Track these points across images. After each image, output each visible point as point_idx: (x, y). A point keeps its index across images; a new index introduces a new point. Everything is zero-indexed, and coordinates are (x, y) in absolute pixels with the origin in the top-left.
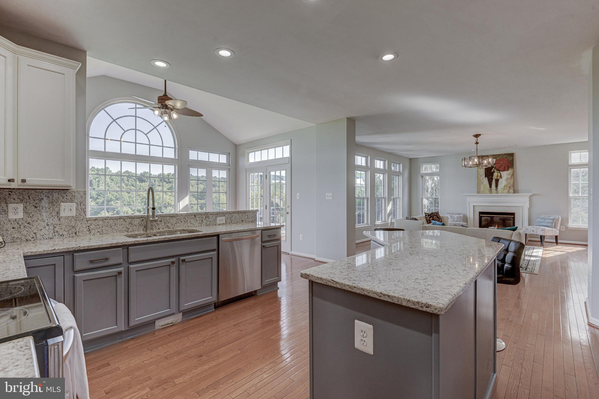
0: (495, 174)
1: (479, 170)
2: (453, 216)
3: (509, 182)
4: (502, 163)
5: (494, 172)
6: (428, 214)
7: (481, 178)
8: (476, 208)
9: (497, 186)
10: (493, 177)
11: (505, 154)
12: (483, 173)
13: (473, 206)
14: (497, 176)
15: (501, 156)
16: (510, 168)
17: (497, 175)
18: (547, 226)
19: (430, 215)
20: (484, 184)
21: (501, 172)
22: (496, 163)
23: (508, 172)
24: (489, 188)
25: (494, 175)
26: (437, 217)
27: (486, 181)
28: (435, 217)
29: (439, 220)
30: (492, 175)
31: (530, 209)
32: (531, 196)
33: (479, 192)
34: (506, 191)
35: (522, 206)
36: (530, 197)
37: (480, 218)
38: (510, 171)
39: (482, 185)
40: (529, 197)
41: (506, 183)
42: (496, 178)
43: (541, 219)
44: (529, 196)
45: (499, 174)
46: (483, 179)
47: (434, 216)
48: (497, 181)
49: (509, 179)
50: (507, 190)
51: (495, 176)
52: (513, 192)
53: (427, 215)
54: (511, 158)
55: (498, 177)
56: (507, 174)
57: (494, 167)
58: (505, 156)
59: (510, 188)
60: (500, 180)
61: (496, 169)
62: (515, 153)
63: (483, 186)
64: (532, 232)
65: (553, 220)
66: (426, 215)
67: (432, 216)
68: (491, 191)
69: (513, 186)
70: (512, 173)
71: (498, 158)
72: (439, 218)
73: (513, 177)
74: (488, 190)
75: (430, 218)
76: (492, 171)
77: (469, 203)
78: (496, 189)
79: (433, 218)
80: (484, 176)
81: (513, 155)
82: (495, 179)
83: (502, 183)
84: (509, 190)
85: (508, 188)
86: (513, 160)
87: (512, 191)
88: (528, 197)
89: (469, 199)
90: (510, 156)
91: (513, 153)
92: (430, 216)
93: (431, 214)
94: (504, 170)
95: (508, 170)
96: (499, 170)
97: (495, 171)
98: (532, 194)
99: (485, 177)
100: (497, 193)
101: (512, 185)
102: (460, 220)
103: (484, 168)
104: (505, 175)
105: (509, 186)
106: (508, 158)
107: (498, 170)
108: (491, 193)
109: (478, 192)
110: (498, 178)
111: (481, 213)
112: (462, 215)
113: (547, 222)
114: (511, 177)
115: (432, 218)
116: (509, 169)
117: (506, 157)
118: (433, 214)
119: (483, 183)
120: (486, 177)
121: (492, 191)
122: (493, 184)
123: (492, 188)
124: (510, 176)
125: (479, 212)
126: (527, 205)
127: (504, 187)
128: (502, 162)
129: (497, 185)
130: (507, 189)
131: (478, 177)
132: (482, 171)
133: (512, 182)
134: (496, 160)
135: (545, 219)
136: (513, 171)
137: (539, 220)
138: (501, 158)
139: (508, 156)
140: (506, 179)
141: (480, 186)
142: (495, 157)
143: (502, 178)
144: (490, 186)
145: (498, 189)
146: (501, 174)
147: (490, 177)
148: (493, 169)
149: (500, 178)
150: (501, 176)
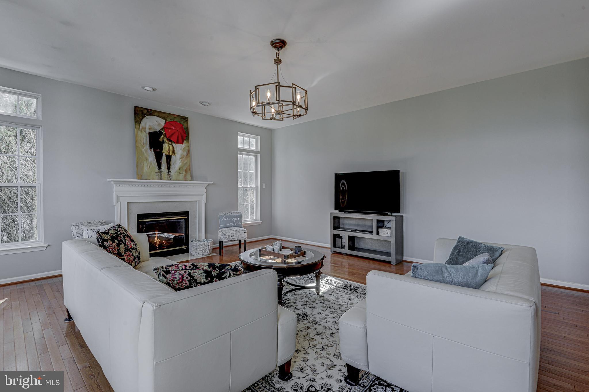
0: (166, 146)
1: (139, 132)
3: (185, 162)
4: (174, 129)
5: (163, 142)
7: (143, 150)
8: (132, 207)
9: (169, 167)
10: (162, 150)
11: (178, 116)
12: (146, 140)
13: (128, 203)
14: (169, 150)
15: (173, 117)
16: (185, 140)
17: (168, 147)
18: (238, 226)
20: (150, 161)
21: (173, 144)
22: (167, 128)
23: (183, 146)
25: (163, 147)
27: (151, 156)
30: (161, 148)
32: (209, 185)
33: (142, 176)
34: (182, 176)
35: (199, 201)
37: (138, 225)
38: (185, 145)
39: (145, 164)
40: (206, 186)
41: (181, 164)
42: (167, 154)
43: (227, 217)
45: (171, 146)
46: (146, 151)
48: (169, 158)
49: (184, 158)
50: (184, 175)
51: (165, 148)
52: (190, 180)
54: (185, 124)
55: (169, 152)
56: (181, 149)
57: (162, 133)
58: (177, 119)
59: (186, 171)
60: (173, 157)
61: (166, 137)
62: (189, 118)
63: (147, 166)
64: (231, 237)
65: (241, 217)
68: (161, 175)
69: (189, 169)
70: (187, 148)
71: (169, 120)
73: (189, 155)
74: (156, 174)
76: (161, 140)
77: (118, 198)
78: (168, 172)
80: (148, 146)
81: (187, 121)
82: (166, 155)
83: (177, 162)
84: (185, 176)
85: (184, 173)
86: (187, 128)
87: (189, 177)
90: (185, 121)
91: (187, 118)
94: (178, 142)
95: (182, 143)
96: (171, 141)
97: (165, 140)
99: (150, 148)
100: (170, 180)
101: (188, 167)
103: (148, 131)
104: (179, 148)
105: (184, 168)
106: (182, 123)
107: (168, 140)
108: (160, 179)
109: (140, 177)
110: (171, 154)
111: (140, 216)
116: (185, 142)
117: (179, 121)
119: (146, 159)
120: (152, 150)
121: (163, 175)
122: (162, 162)
123: (162, 170)
124: (185, 154)
125: (137, 215)
126: (204, 199)
127: (179, 169)
128: (174, 127)
129: (170, 165)
130: (183, 174)
131: (136, 147)
132: (145, 138)
133: (188, 164)
134: (165, 122)
135: (233, 217)
136: (189, 147)
137: (226, 219)
138: (172, 120)
139: (182, 121)
140: (181, 158)
141: (142, 165)
142: (163, 115)
143: (175, 154)
144: (160, 167)
145: (170, 172)
146: (174, 147)
147: (159, 150)
148: (162, 137)
149: (173, 154)
150: (174, 151)
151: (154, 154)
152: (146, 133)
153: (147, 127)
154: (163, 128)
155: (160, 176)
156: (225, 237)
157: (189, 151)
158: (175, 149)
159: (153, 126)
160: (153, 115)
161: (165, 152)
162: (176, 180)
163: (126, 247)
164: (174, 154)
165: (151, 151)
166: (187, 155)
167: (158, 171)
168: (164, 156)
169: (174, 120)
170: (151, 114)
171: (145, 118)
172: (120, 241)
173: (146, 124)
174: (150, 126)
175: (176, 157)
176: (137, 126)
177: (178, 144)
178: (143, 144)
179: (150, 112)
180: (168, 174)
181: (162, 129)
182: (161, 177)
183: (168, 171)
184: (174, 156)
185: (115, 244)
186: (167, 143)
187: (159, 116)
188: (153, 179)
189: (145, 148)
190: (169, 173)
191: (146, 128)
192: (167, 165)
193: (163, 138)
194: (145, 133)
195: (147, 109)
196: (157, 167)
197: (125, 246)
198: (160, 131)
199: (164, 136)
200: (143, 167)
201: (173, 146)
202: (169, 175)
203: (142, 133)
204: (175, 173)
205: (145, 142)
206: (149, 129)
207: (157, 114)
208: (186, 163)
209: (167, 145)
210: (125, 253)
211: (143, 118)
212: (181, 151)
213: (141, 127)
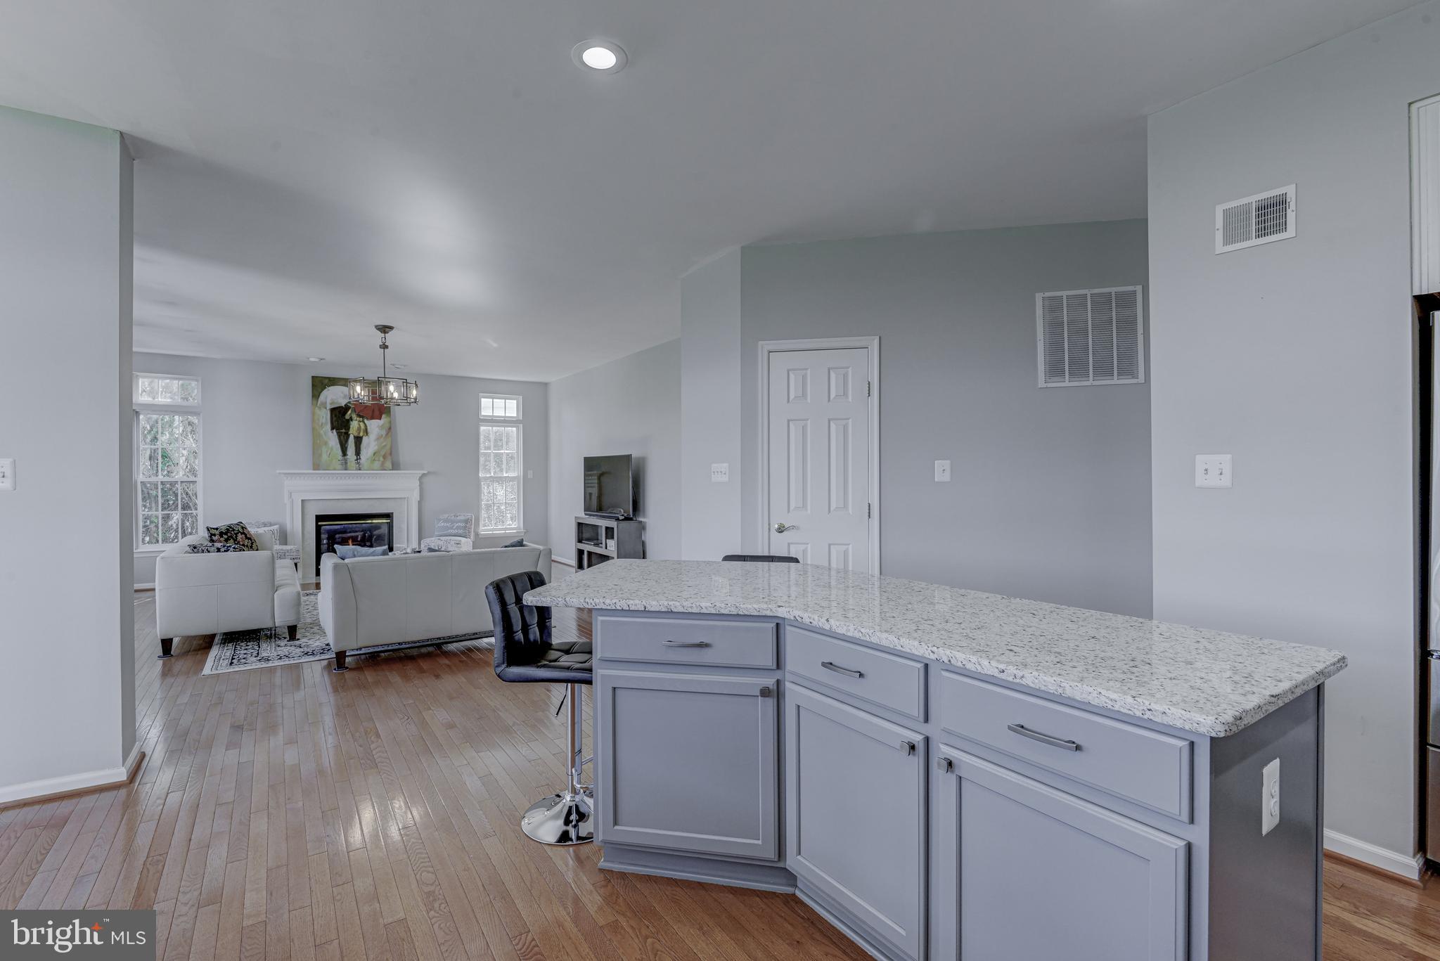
0: (354, 425)
1: (317, 410)
3: (384, 444)
5: (351, 419)
6: (217, 529)
7: (322, 432)
8: (308, 505)
9: (358, 452)
10: (349, 431)
12: (326, 419)
13: (302, 500)
14: (359, 429)
16: (384, 413)
19: (226, 534)
20: (330, 445)
21: (366, 421)
23: (381, 422)
24: (340, 458)
25: (351, 426)
26: (247, 538)
27: (332, 439)
28: (240, 536)
29: (252, 544)
30: (348, 429)
31: (420, 502)
32: (424, 475)
33: (318, 466)
34: (377, 464)
35: (408, 498)
36: (420, 479)
37: (318, 528)
38: (384, 419)
39: (324, 449)
40: (420, 477)
41: (376, 447)
42: (356, 434)
43: (446, 521)
44: (420, 475)
45: (362, 424)
47: (236, 534)
48: (358, 440)
49: (382, 439)
50: (380, 462)
51: (353, 428)
52: (391, 468)
53: (217, 532)
55: (359, 433)
56: (378, 426)
57: (350, 408)
59: (384, 457)
60: (365, 440)
61: (355, 413)
63: (327, 452)
65: (467, 521)
66: (215, 535)
67: (231, 537)
68: (346, 463)
69: (391, 454)
70: (388, 425)
73: (390, 434)
76: (347, 417)
77: (291, 493)
78: (357, 459)
80: (329, 426)
82: (354, 437)
84: (383, 464)
85: (382, 459)
87: (388, 464)
89: (291, 485)
93: (226, 529)
94: (372, 418)
95: (380, 419)
96: (362, 417)
97: (354, 416)
98: (425, 472)
99: (332, 429)
100: (360, 470)
101: (389, 452)
103: (329, 407)
104: (374, 425)
105: (383, 453)
107: (359, 416)
108: (346, 470)
109: (316, 467)
110: (361, 435)
111: (319, 518)
112: (276, 527)
113: (458, 528)
116: (383, 416)
118: (234, 530)
119: (326, 443)
120: (334, 431)
121: (349, 464)
122: (349, 447)
123: (348, 457)
124: (384, 433)
125: (316, 516)
126: (415, 496)
127: (374, 454)
129: (360, 450)
130: (379, 461)
131: (313, 429)
132: (325, 416)
133: (388, 447)
135: (453, 522)
136: (390, 422)
137: (442, 524)
140: (378, 439)
141: (321, 451)
143: (369, 434)
144: (344, 453)
145: (360, 459)
146: (367, 425)
147: (344, 431)
148: (349, 412)
149: (365, 434)
150: (366, 429)
151: (337, 437)
153: (329, 401)
155: (344, 466)
157: (390, 428)
158: (368, 428)
159: (336, 399)
160: (336, 385)
161: (353, 432)
162: (369, 470)
164: (367, 434)
165: (332, 433)
166: (387, 434)
167: (342, 458)
168: (352, 438)
170: (333, 384)
171: (326, 389)
173: (326, 398)
174: (332, 399)
176: (315, 402)
178: (322, 425)
179: (333, 381)
180: (356, 462)
182: (346, 467)
183: (357, 457)
184: (367, 437)
186: (356, 420)
187: (345, 385)
188: (335, 470)
190: (359, 461)
191: (326, 403)
192: (356, 450)
193: (350, 414)
194: (325, 410)
195: (329, 378)
196: (340, 453)
198: (346, 405)
199: (352, 411)
200: (321, 453)
201: (365, 423)
202: (358, 463)
203: (320, 410)
205: (324, 421)
206: (331, 404)
207: (342, 382)
208: (385, 446)
209: (356, 422)
211: (323, 390)
212: (377, 429)
213: (319, 402)
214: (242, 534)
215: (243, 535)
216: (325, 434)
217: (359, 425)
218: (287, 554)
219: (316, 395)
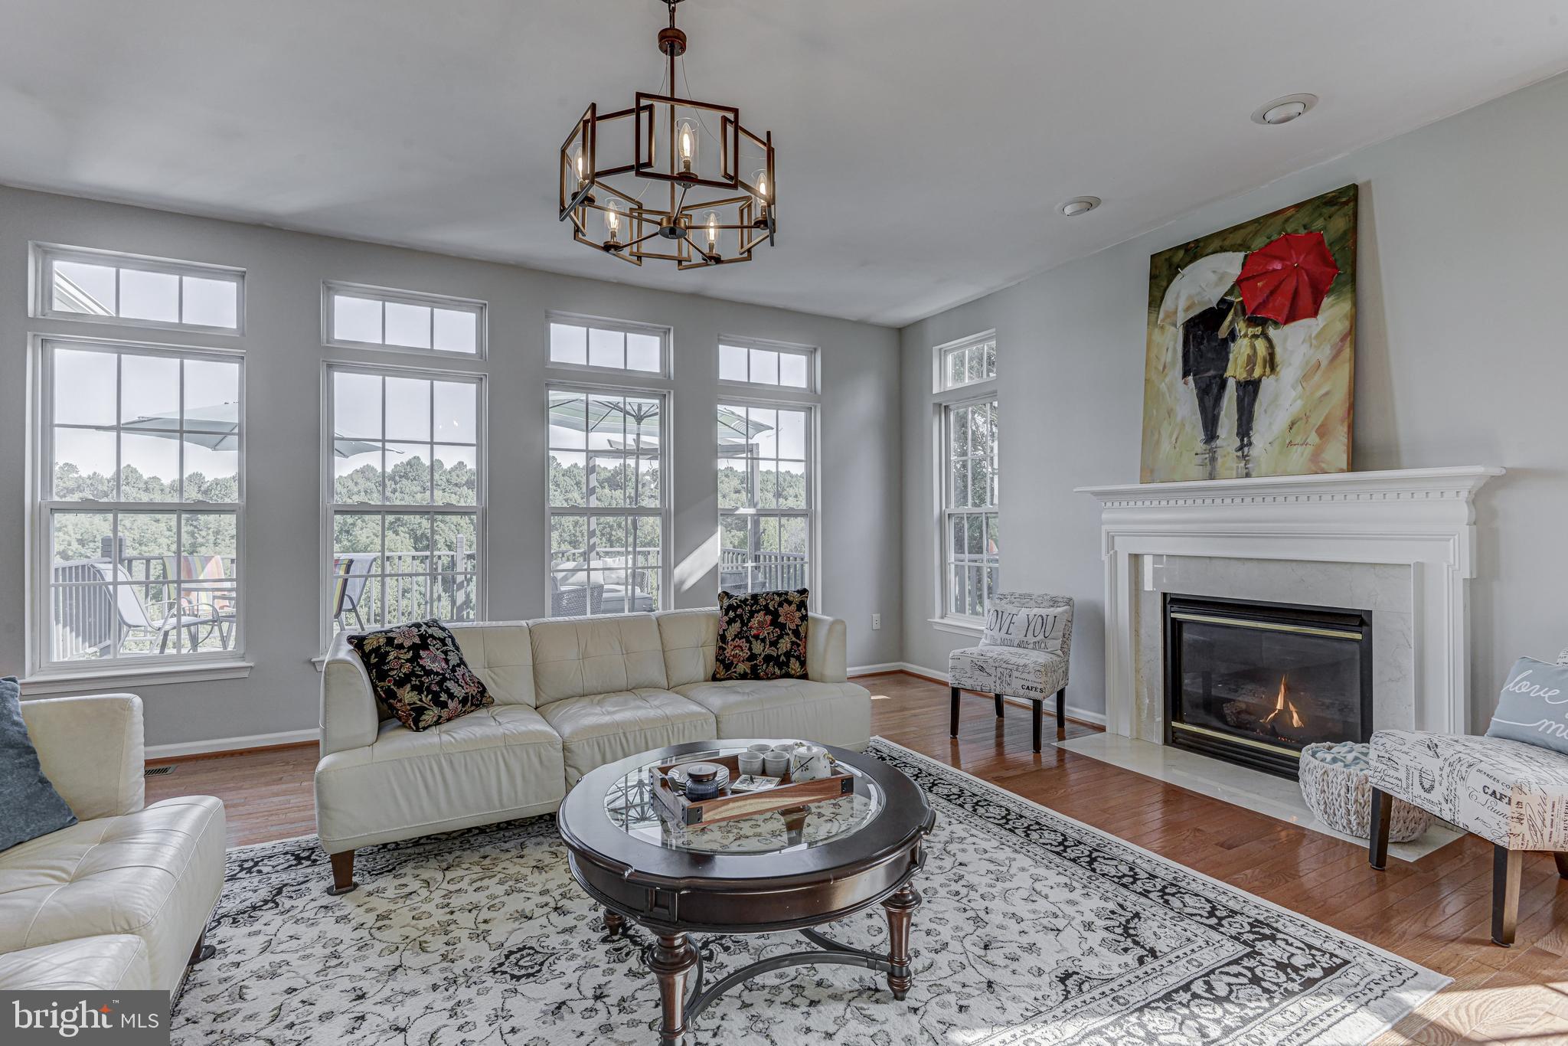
0: (1240, 350)
1: (1156, 335)
2: (1010, 609)
3: (1326, 390)
4: (1280, 267)
5: (1232, 336)
7: (1163, 387)
9: (1245, 428)
10: (1225, 369)
11: (1299, 206)
12: (1175, 350)
13: (1131, 556)
14: (1251, 361)
15: (1281, 218)
16: (1328, 292)
17: (1249, 351)
20: (1179, 419)
21: (1272, 332)
22: (1248, 279)
23: (1320, 322)
24: (1200, 446)
25: (1231, 355)
26: (775, 623)
27: (1184, 396)
29: (780, 637)
30: (1223, 362)
32: (1491, 484)
33: (1152, 471)
34: (1299, 455)
35: (1420, 566)
36: (1481, 494)
37: (1174, 632)
38: (1334, 311)
39: (1165, 430)
40: (1473, 492)
41: (1299, 403)
42: (1242, 375)
44: (1470, 484)
45: (1261, 345)
46: (1171, 387)
47: (752, 614)
48: (1250, 389)
49: (1317, 377)
50: (1309, 450)
51: (1236, 360)
52: (1345, 466)
54: (1339, 224)
55: (1253, 370)
56: (1308, 339)
57: (1231, 304)
58: (1303, 217)
59: (1323, 432)
60: (1268, 385)
61: (1244, 314)
62: (1368, 184)
63: (1171, 435)
64: (1418, 790)
67: (740, 616)
68: (1213, 460)
69: (1351, 415)
70: (1341, 326)
71: (1259, 243)
72: (783, 627)
73: (1347, 354)
74: (1198, 460)
75: (730, 622)
76: (1223, 332)
77: (1111, 539)
78: (1241, 448)
79: (743, 624)
80: (1179, 368)
81: (1355, 199)
82: (1238, 383)
83: (1281, 400)
84: (1317, 451)
85: (1313, 438)
86: (1353, 229)
87: (1337, 450)
88: (1464, 494)
89: (1112, 516)
90: (1333, 209)
91: (1355, 187)
92: (731, 614)
93: (746, 600)
94: (1291, 318)
95: (1315, 314)
96: (1262, 322)
97: (1241, 327)
98: (1498, 470)
99: (1185, 374)
100: (1248, 475)
101: (1341, 413)
102: (1041, 637)
103: (1182, 318)
104: (1297, 338)
105: (1317, 420)
106: (1319, 224)
107: (1252, 322)
108: (1212, 477)
109: (1149, 474)
110: (1257, 374)
111: (1171, 601)
112: (1056, 607)
114: (1335, 357)
115: (738, 624)
116: (1327, 301)
117: (1305, 227)
119: (1170, 412)
120: (1190, 378)
121: (1220, 460)
122: (1223, 413)
123: (1219, 442)
124: (1325, 353)
125: (1165, 595)
126: (1457, 556)
127: (1293, 424)
128: (1281, 259)
129: (1250, 419)
130: (1305, 443)
131: (1147, 380)
132: (1172, 344)
134: (1246, 256)
136: (1349, 316)
138: (1275, 237)
139: (1321, 215)
140: (1306, 377)
141: (1156, 436)
142: (1237, 238)
143: (1278, 369)
144: (1211, 435)
145: (1250, 444)
146: (1275, 341)
147: (1212, 373)
148: (1229, 318)
149: (1268, 369)
150: (1272, 355)
151: (1195, 392)
152: (1175, 326)
153: (1182, 304)
154: (1233, 287)
155: (1209, 467)
156: (1391, 772)
157: (1351, 332)
158: (1278, 350)
159: (1199, 293)
160: (1202, 256)
161: (1236, 371)
162: (1275, 474)
163: (742, 630)
164: (1273, 368)
165: (1186, 383)
166: (1340, 354)
167: (1204, 447)
168: (1231, 385)
169: (1284, 229)
170: (1195, 258)
171: (1179, 276)
172: (737, 616)
173: (1177, 298)
174: (1190, 297)
175: (1277, 380)
176: (1154, 315)
177: (1293, 324)
178: (1164, 367)
179: (1194, 250)
180: (1240, 453)
181: (1230, 292)
182: (1213, 468)
183: (1242, 440)
184: (1272, 376)
185: (726, 618)
186: (1246, 335)
187: (1223, 250)
188: (1188, 478)
189: (1167, 380)
190: (1246, 449)
191: (1176, 311)
192: (1240, 419)
193: (1232, 322)
194: (1173, 328)
195: (1186, 245)
196: (1201, 435)
197: (741, 628)
198: (1222, 301)
199: (1236, 313)
200: (1158, 442)
201: (1269, 341)
202: (1244, 457)
203: (1163, 333)
204: (1268, 446)
205: (1169, 357)
206: (1187, 309)
207: (1217, 244)
208: (1327, 394)
209: (1246, 341)
210: (733, 640)
211: (1170, 282)
212: (1304, 349)
213: (1161, 316)
214: (767, 611)
215: (769, 618)
216: (1168, 389)
217: (1254, 348)
218: (1015, 674)
219: (1156, 301)
